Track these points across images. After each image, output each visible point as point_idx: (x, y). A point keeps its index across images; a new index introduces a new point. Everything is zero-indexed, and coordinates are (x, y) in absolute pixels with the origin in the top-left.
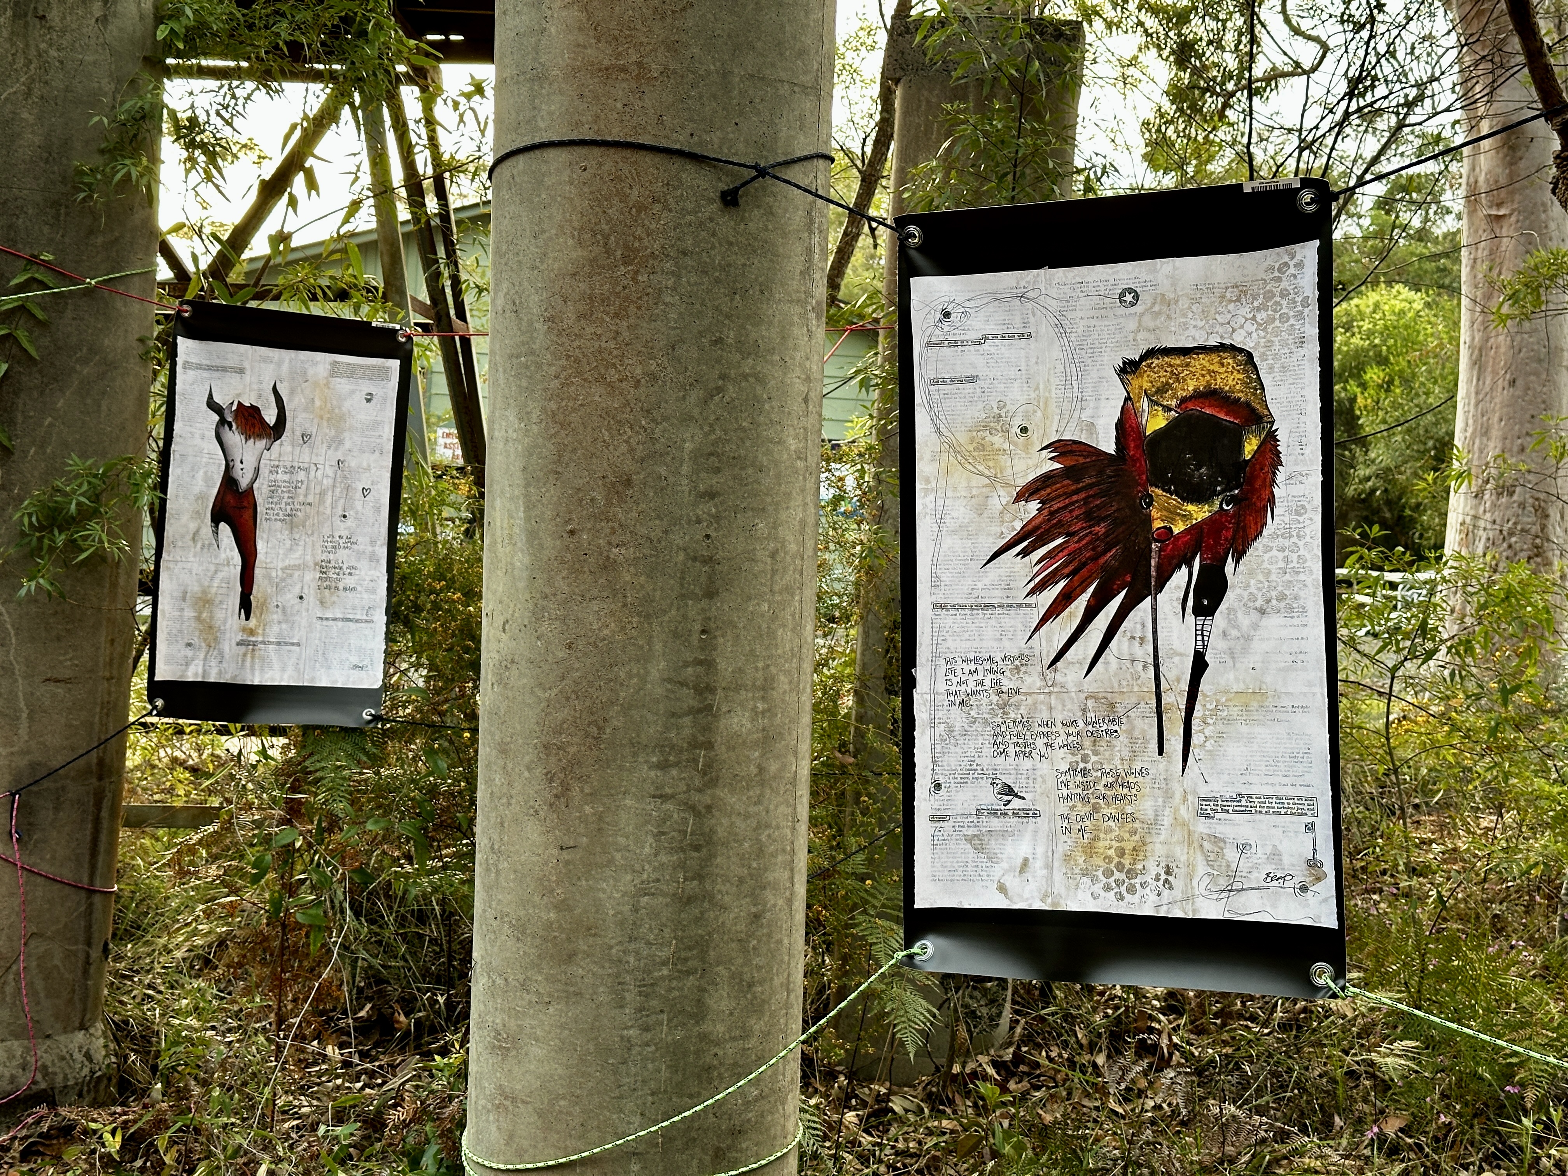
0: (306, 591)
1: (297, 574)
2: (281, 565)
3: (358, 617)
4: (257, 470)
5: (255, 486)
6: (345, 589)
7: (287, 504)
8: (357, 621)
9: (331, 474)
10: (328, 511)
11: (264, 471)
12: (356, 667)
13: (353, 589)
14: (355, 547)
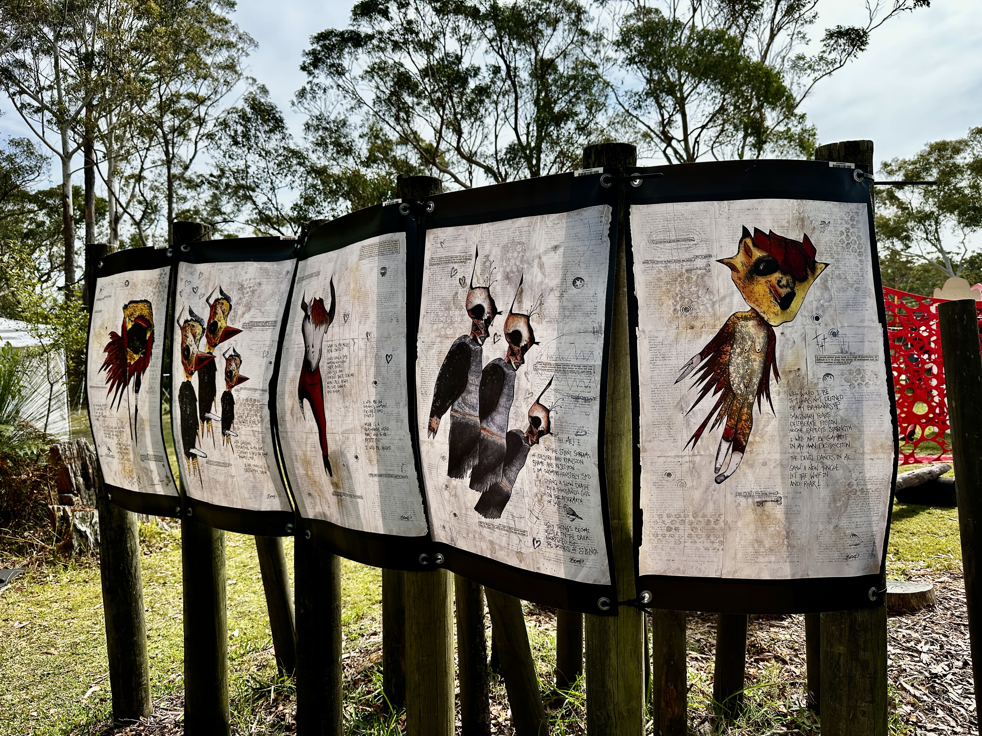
0: (359, 452)
1: (351, 436)
2: (340, 430)
3: (396, 473)
4: (321, 350)
5: (320, 364)
6: (383, 448)
7: (339, 377)
8: (396, 477)
9: (364, 347)
10: (364, 380)
11: (324, 351)
12: (403, 518)
13: (388, 448)
14: (385, 409)
